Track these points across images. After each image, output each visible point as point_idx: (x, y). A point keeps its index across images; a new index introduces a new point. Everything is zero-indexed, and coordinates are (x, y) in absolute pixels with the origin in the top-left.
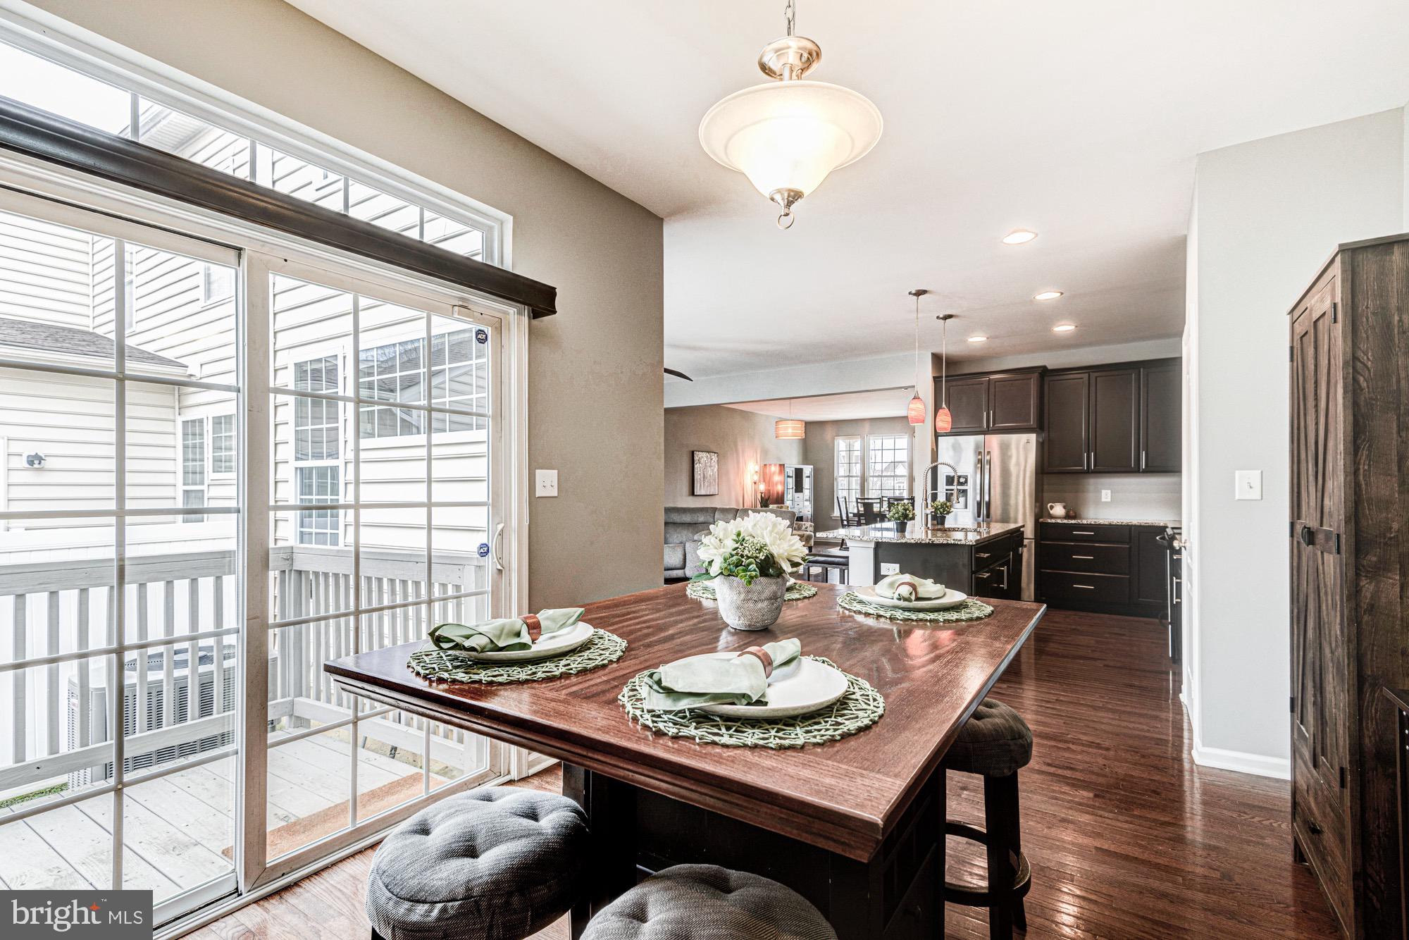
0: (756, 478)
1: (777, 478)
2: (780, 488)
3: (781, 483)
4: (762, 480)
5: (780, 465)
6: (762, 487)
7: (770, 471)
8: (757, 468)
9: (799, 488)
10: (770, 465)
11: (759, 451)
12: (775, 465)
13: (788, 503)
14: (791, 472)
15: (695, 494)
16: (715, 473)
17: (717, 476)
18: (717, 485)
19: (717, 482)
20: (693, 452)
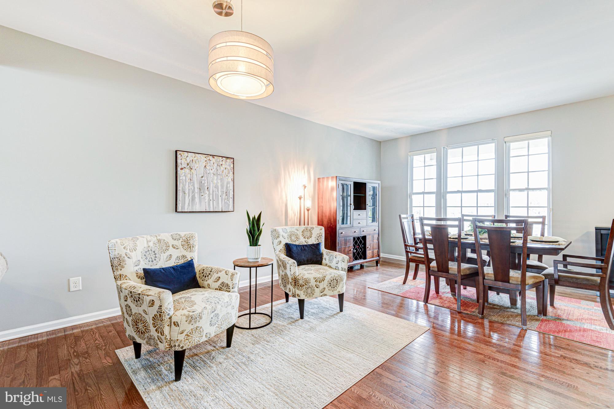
6: (308, 203)
9: (360, 204)
10: (324, 179)
15: (179, 209)
16: (228, 183)
17: (231, 188)
18: (231, 200)
19: (231, 196)
20: (176, 151)
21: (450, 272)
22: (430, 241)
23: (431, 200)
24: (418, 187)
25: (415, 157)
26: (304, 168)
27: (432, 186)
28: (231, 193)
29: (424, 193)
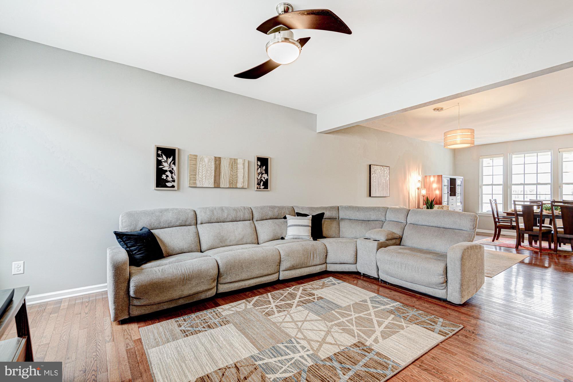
0: (419, 185)
1: (435, 186)
2: (438, 192)
3: (439, 189)
4: (423, 187)
5: (438, 176)
6: (424, 192)
7: (430, 181)
8: (420, 178)
9: (453, 192)
10: (430, 176)
11: (421, 167)
12: (434, 176)
13: (445, 203)
14: (446, 182)
15: (372, 196)
16: (387, 181)
17: (389, 183)
18: (389, 190)
19: (389, 188)
20: (370, 166)
21: (534, 231)
22: (520, 215)
23: (499, 190)
24: (487, 180)
25: (484, 160)
26: (417, 170)
27: (499, 180)
28: (389, 187)
29: (492, 185)
